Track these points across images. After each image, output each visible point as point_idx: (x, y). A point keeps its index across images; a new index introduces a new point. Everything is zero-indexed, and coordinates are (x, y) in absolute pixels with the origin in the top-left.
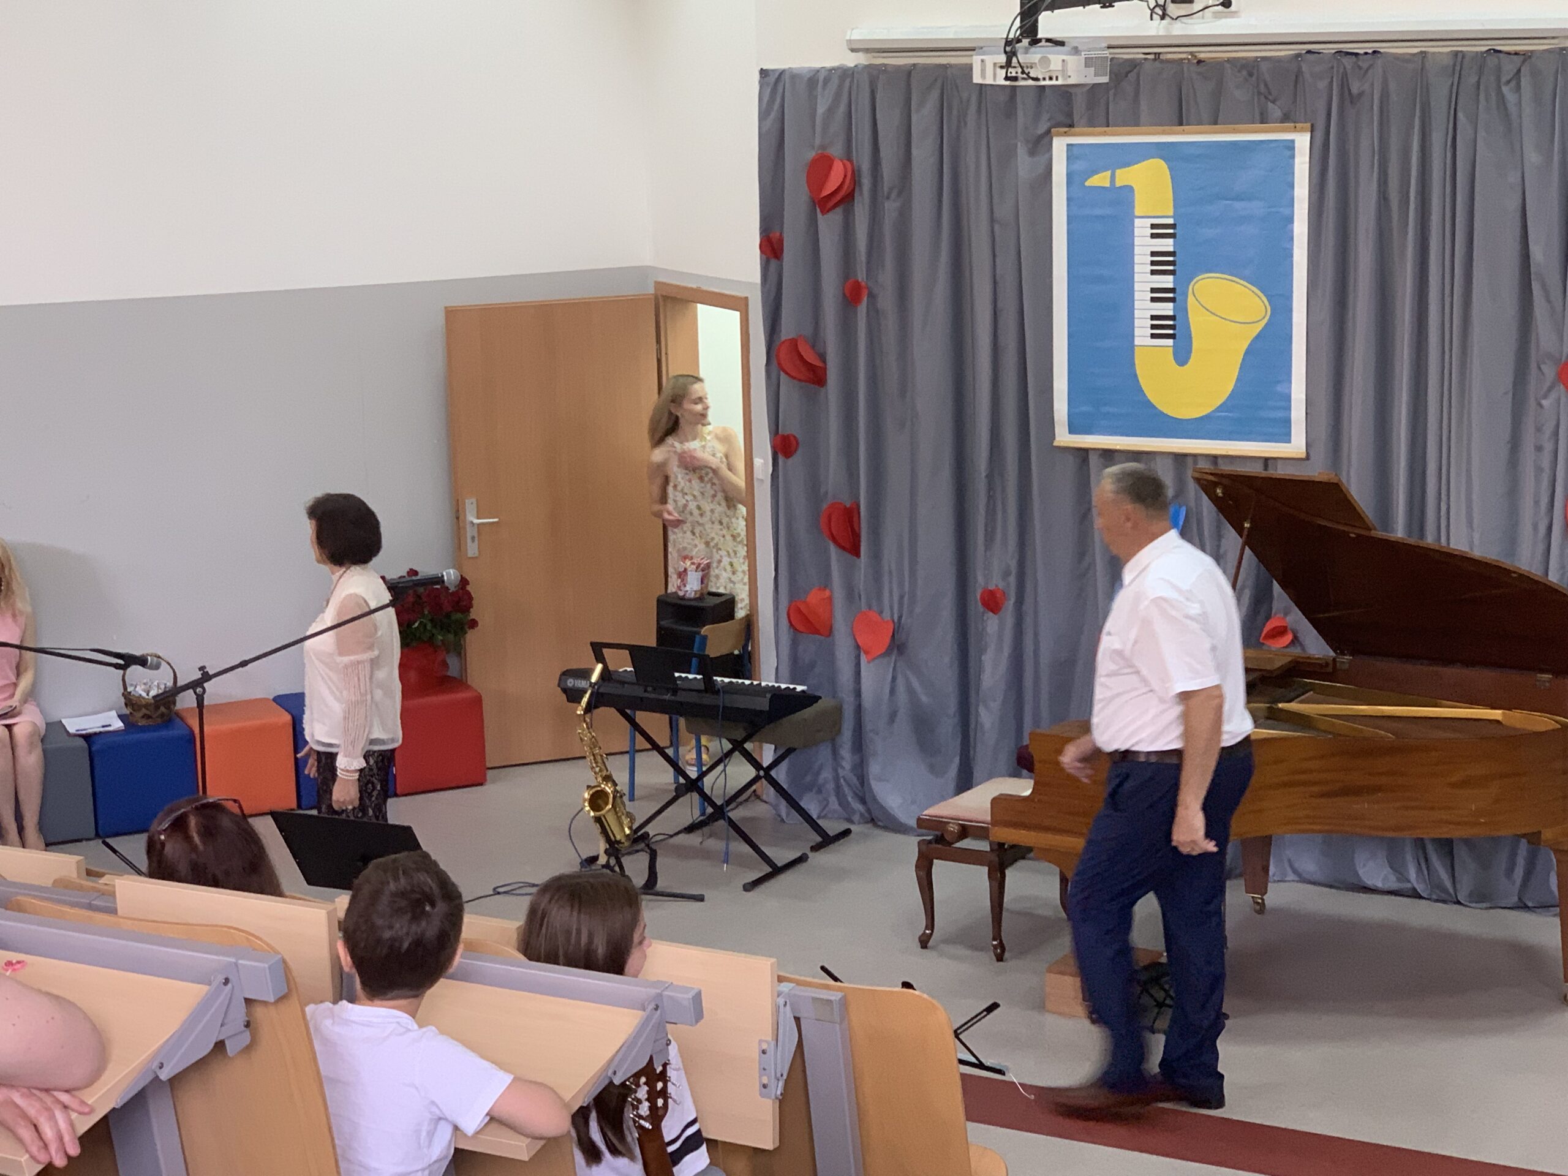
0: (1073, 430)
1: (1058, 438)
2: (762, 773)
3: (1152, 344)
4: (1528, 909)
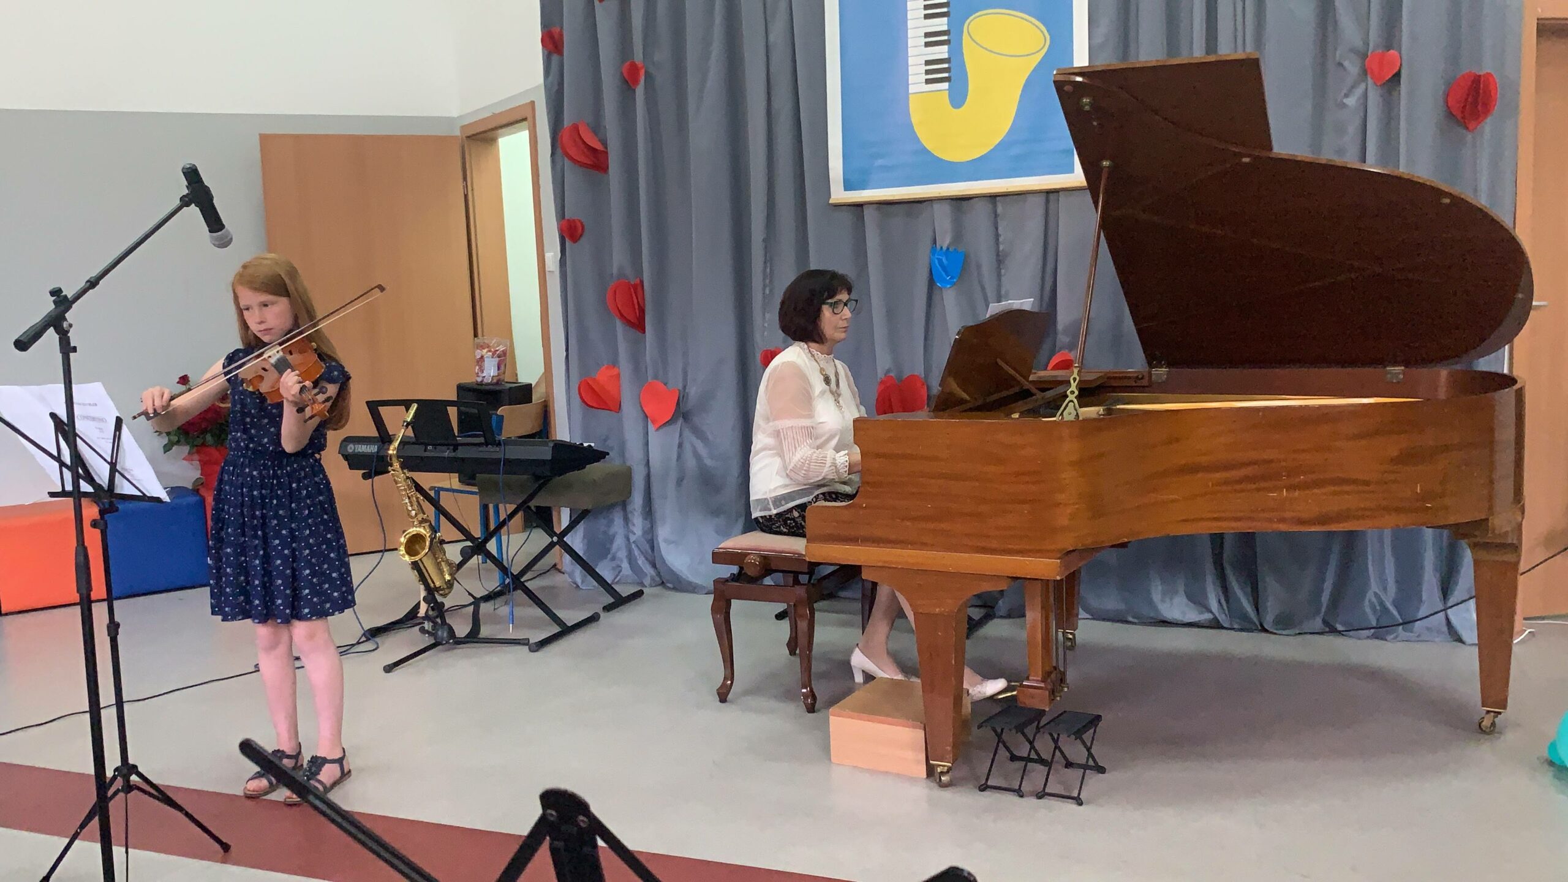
0: (848, 186)
1: (832, 197)
2: (555, 539)
3: (927, 90)
4: (1338, 632)
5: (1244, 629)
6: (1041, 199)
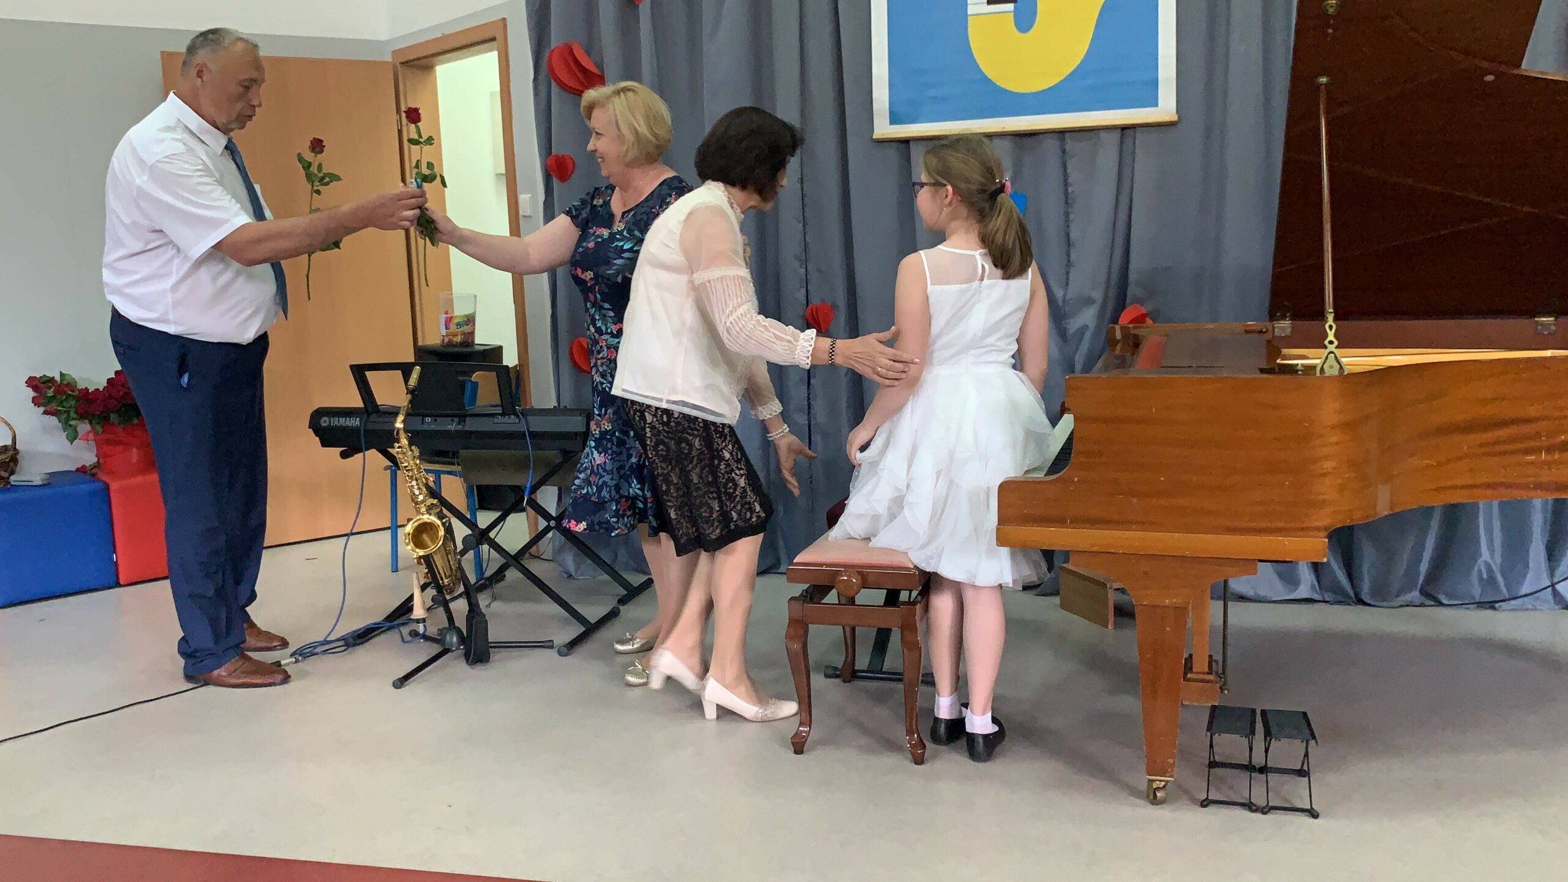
0: (895, 118)
1: (876, 132)
2: (553, 523)
3: (989, 11)
4: (1441, 604)
5: (1340, 603)
6: (1116, 136)
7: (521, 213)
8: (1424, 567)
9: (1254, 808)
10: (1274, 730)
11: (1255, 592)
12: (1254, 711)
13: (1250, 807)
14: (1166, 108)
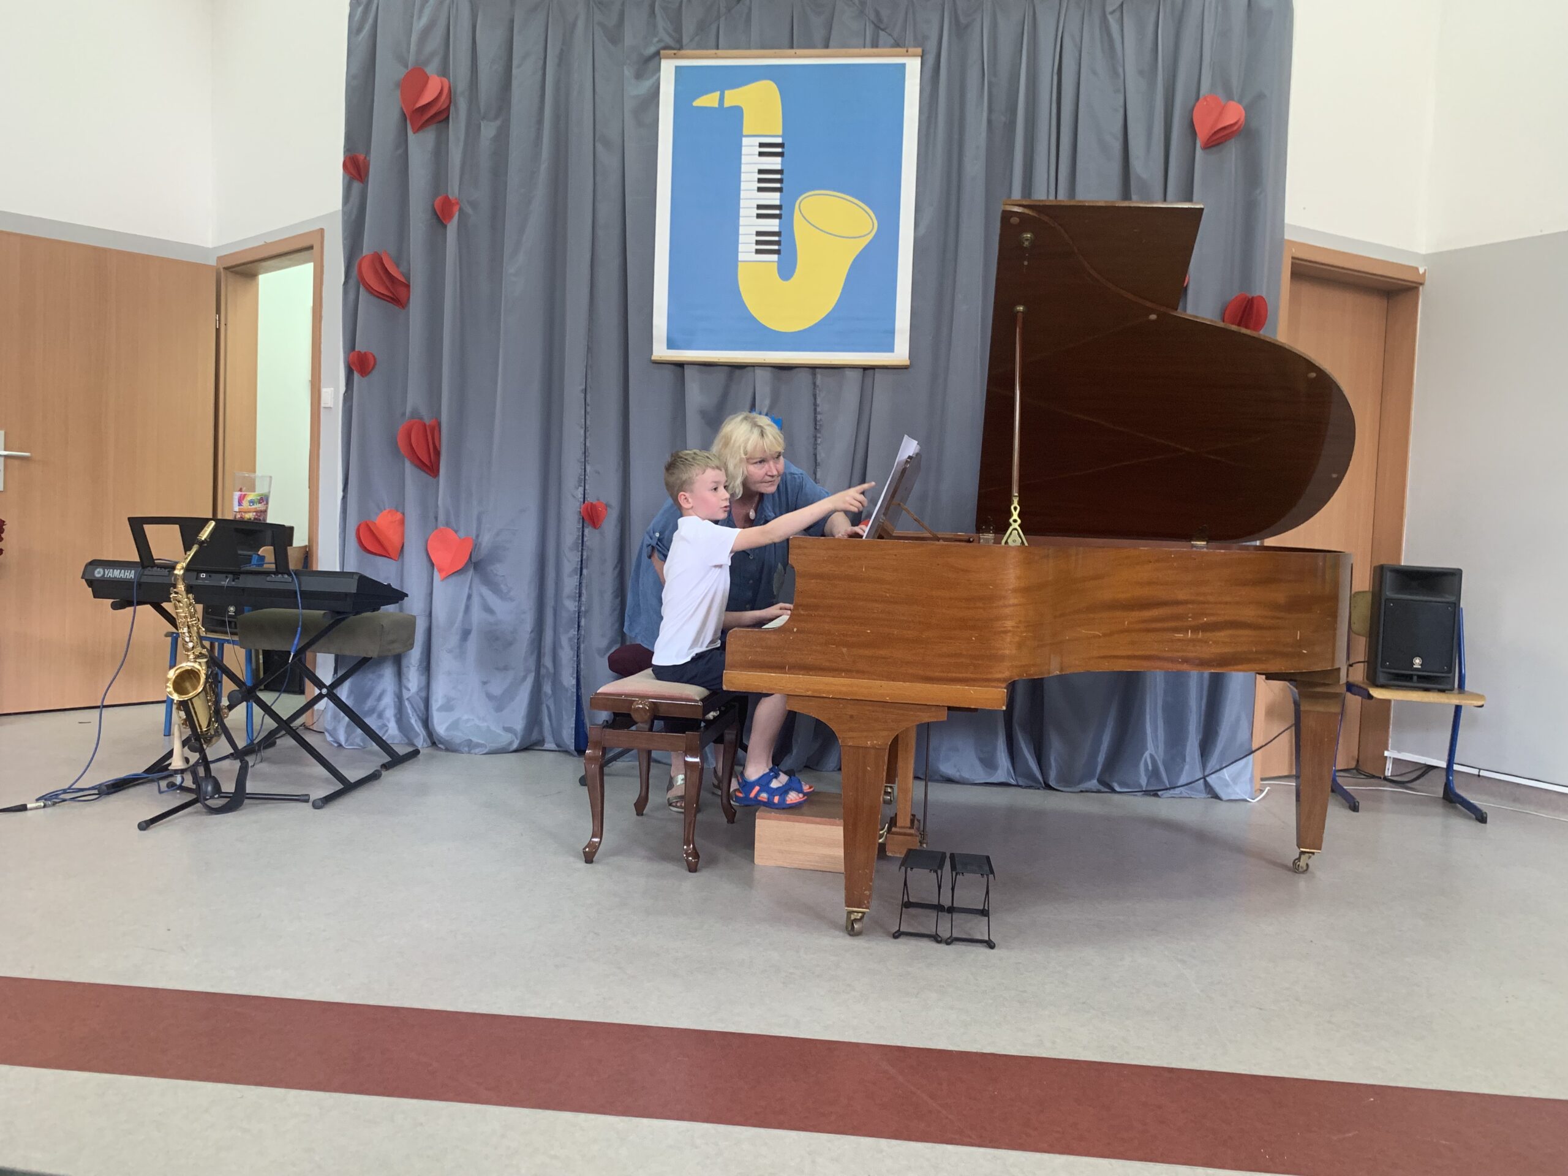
0: (671, 344)
1: (654, 354)
2: (324, 691)
3: (757, 260)
4: (1113, 791)
5: (1030, 787)
6: (858, 374)
7: (322, 405)
8: (1101, 758)
9: (939, 939)
10: (958, 867)
11: (960, 776)
12: (945, 853)
13: (936, 938)
14: (900, 353)
